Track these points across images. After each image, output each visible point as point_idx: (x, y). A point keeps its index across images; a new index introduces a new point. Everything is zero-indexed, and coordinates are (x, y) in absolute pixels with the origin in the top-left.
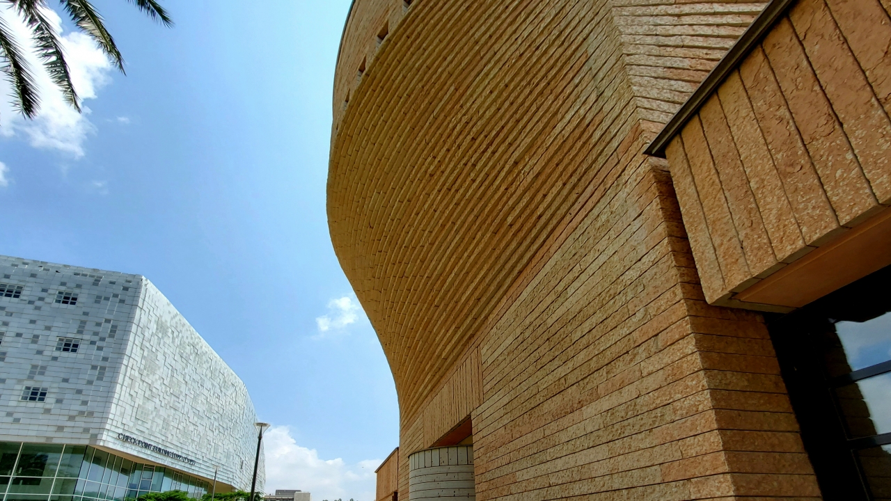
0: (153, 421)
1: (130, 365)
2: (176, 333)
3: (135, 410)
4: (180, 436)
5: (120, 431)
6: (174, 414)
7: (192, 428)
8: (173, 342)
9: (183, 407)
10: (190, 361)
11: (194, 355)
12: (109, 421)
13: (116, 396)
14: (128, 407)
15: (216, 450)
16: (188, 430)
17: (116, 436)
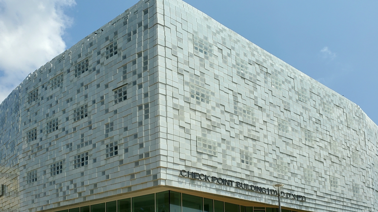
0: (224, 154)
1: (169, 94)
2: (225, 52)
3: (193, 143)
4: (271, 169)
5: (182, 168)
6: (254, 146)
7: (287, 160)
8: (225, 62)
9: (265, 136)
10: (258, 82)
11: (262, 75)
12: (162, 158)
13: (162, 129)
14: (183, 141)
15: (334, 183)
16: (282, 163)
17: (178, 173)
